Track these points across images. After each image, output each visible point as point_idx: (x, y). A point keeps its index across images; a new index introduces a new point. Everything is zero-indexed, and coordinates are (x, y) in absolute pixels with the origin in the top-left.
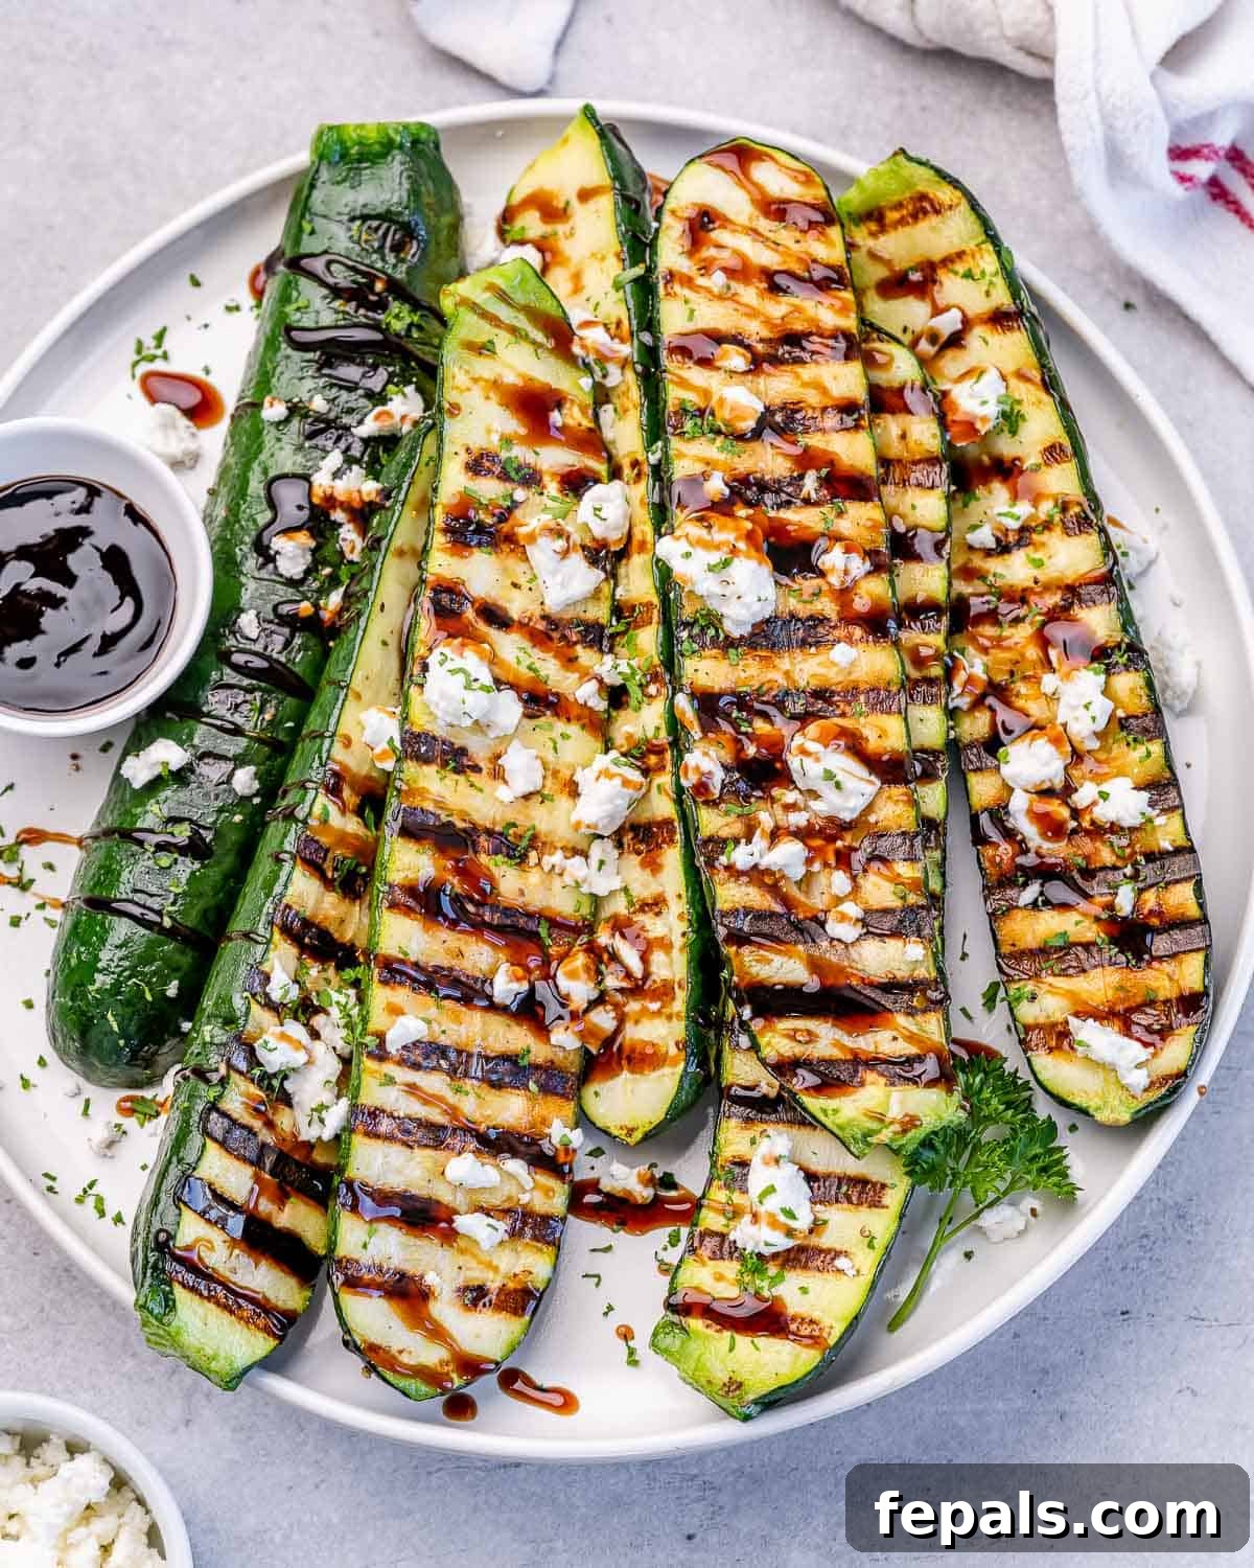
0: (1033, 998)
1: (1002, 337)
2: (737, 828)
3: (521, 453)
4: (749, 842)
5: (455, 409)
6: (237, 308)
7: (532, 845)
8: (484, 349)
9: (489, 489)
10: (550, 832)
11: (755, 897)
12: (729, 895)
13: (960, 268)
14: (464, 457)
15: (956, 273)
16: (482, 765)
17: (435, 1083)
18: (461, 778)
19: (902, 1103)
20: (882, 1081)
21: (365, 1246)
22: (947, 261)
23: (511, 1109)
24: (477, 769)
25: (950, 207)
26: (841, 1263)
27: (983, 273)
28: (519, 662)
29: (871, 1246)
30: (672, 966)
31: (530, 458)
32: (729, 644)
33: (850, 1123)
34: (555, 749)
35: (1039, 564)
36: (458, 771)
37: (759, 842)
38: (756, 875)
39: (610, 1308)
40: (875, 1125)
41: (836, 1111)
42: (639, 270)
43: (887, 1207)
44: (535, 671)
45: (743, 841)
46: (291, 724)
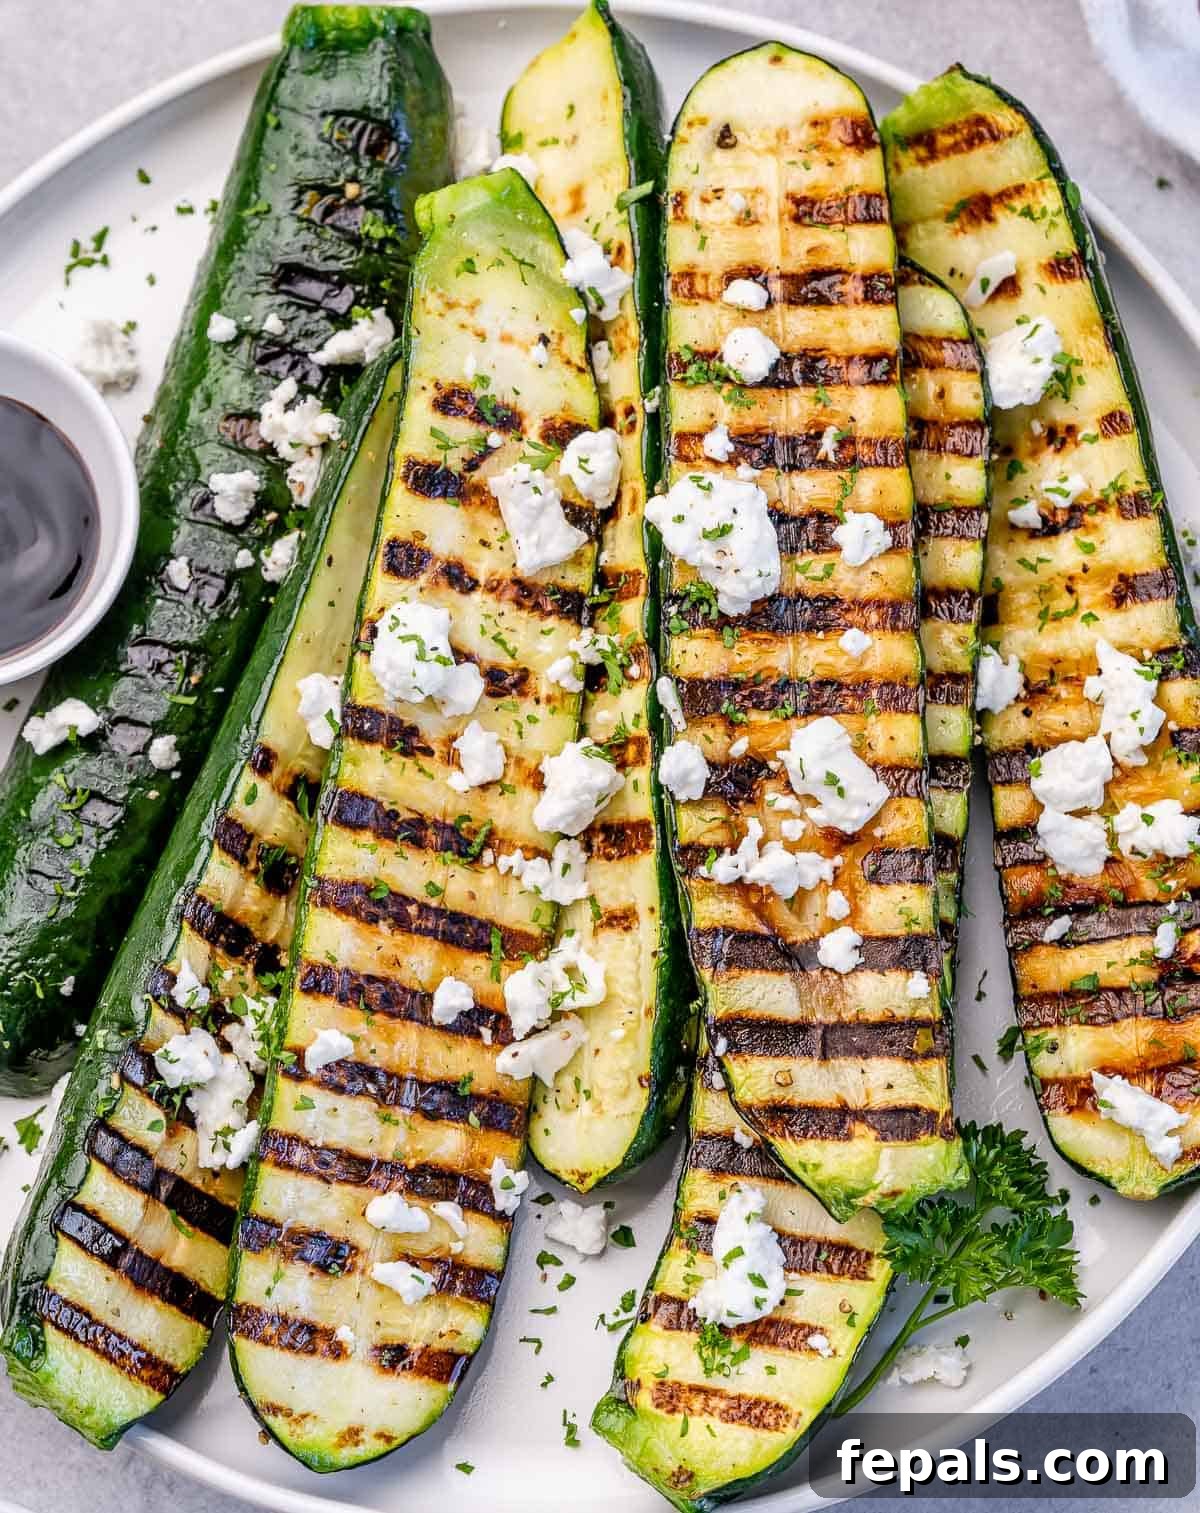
0: (1054, 1048)
1: (1062, 286)
2: (720, 836)
3: (498, 390)
4: (734, 851)
6: (190, 210)
7: (486, 844)
9: (459, 431)
10: (509, 828)
11: (738, 915)
12: (708, 911)
13: (1019, 204)
14: (432, 393)
15: (1013, 210)
16: (434, 747)
17: (359, 1109)
18: (409, 762)
20: (873, 1134)
21: (268, 1292)
22: (1004, 196)
23: (447, 1143)
24: (428, 752)
25: (1011, 134)
26: (816, 1341)
27: (1044, 212)
28: (483, 632)
29: (851, 1323)
30: (639, 989)
31: (509, 398)
32: (724, 623)
33: (832, 1181)
34: (520, 733)
35: (1089, 549)
36: (406, 752)
37: (746, 853)
38: (741, 888)
39: (550, 1378)
40: (861, 1185)
41: (815, 1163)
42: (647, 188)
43: (872, 1280)
44: (502, 643)
45: (728, 850)
46: (220, 690)
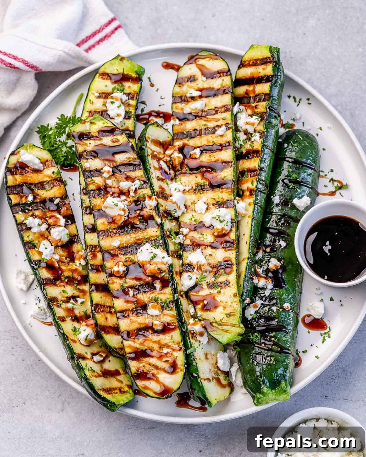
0: (53, 172)
2: (139, 191)
3: (215, 291)
4: (136, 188)
5: (235, 295)
6: (303, 352)
7: (195, 190)
8: (229, 315)
9: (222, 279)
10: (191, 195)
11: (132, 174)
12: (140, 173)
13: (96, 374)
14: (230, 285)
15: (96, 372)
16: (212, 206)
17: (211, 125)
18: (217, 200)
19: (86, 127)
20: (92, 134)
21: (223, 80)
22: (100, 376)
24: (213, 205)
25: (100, 390)
26: (97, 95)
27: (89, 370)
28: (206, 235)
29: (90, 100)
30: (152, 163)
31: (212, 291)
32: (148, 240)
33: (99, 121)
34: (193, 216)
35: (64, 291)
36: (218, 202)
37: (133, 188)
38: (133, 180)
39: (157, 91)
40: (93, 121)
41: (104, 123)
42: (188, 351)
43: (88, 111)
44: (201, 234)
45: (137, 189)
46: (267, 220)
